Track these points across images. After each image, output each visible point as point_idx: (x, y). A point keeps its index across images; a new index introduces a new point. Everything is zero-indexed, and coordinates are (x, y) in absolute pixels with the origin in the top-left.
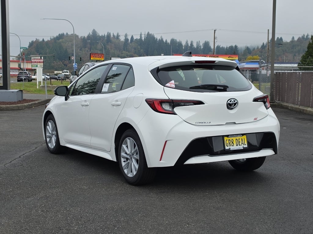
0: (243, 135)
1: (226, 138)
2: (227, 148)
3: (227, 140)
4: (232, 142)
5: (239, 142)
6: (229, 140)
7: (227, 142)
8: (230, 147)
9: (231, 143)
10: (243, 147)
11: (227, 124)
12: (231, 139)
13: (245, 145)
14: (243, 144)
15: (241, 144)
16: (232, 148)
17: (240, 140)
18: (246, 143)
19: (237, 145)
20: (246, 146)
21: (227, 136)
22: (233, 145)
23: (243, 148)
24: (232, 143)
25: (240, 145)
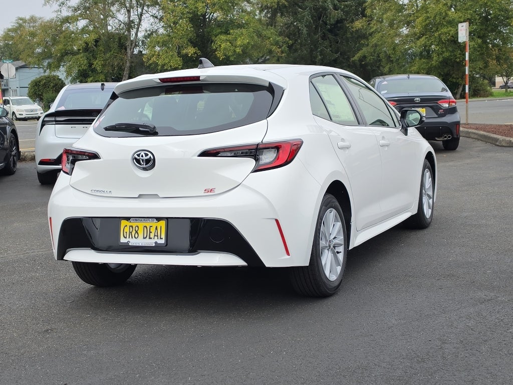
0: (159, 219)
1: (124, 223)
2: (123, 240)
3: (126, 226)
4: (135, 230)
5: (150, 232)
6: (130, 226)
7: (127, 230)
8: (130, 240)
9: (134, 232)
10: (156, 243)
11: (140, 196)
12: (134, 224)
13: (161, 238)
14: (157, 236)
15: (152, 236)
16: (133, 242)
17: (153, 230)
18: (163, 236)
19: (144, 238)
20: (163, 241)
21: (128, 219)
22: (136, 236)
23: (154, 245)
24: (136, 232)
25: (150, 238)
